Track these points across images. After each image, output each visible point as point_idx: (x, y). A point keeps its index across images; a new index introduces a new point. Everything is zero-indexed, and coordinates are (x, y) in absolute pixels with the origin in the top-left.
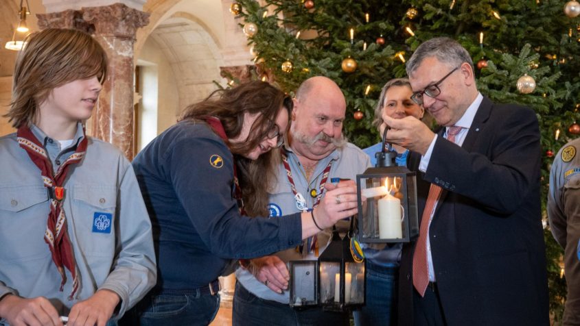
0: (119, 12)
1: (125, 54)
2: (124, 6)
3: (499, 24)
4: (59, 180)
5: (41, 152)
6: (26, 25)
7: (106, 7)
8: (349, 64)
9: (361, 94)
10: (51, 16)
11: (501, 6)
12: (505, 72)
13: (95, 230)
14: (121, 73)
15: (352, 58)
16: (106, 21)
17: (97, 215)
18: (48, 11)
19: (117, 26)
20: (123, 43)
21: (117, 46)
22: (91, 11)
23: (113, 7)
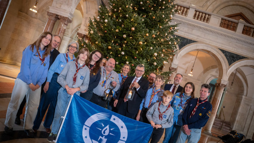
0: (67, 19)
1: (65, 28)
2: (68, 18)
3: (141, 51)
4: (78, 70)
5: (78, 65)
6: (36, 6)
7: (64, 17)
8: (110, 47)
9: (109, 54)
10: (51, 13)
11: (143, 48)
12: (140, 62)
13: (81, 78)
14: (63, 32)
15: (111, 46)
16: (63, 20)
17: (82, 76)
18: (50, 12)
19: (65, 22)
20: (65, 25)
21: (63, 26)
22: (61, 16)
23: (66, 17)
